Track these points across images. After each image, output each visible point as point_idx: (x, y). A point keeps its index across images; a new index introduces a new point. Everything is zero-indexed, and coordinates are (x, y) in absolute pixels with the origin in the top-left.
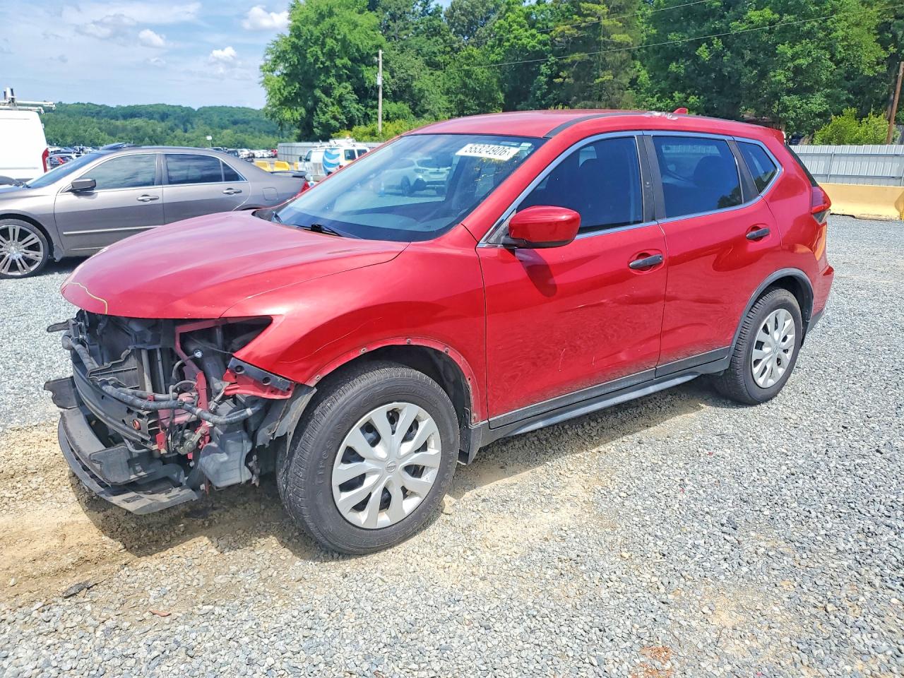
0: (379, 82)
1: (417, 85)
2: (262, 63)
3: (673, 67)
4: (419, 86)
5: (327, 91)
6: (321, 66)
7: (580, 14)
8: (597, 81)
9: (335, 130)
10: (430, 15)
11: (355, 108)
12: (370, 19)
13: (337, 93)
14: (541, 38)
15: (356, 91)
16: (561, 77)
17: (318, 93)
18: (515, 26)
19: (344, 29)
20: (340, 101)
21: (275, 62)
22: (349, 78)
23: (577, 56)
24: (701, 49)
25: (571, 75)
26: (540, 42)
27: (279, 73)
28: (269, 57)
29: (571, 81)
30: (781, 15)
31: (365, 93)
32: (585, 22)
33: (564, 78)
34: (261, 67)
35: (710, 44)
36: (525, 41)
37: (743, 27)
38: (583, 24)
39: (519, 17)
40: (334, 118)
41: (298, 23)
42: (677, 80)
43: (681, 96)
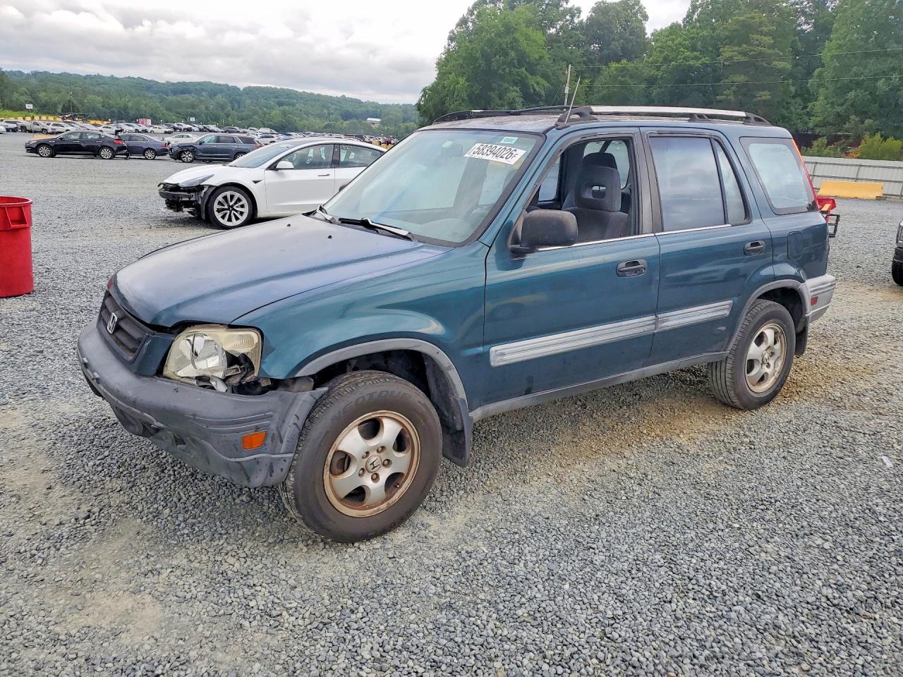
8: (755, 100)
16: (724, 95)
18: (682, 49)
23: (740, 79)
25: (732, 94)
26: (704, 65)
32: (754, 51)
33: (727, 96)
36: (691, 63)
38: (752, 52)
39: (684, 40)
42: (852, 105)
43: (857, 119)
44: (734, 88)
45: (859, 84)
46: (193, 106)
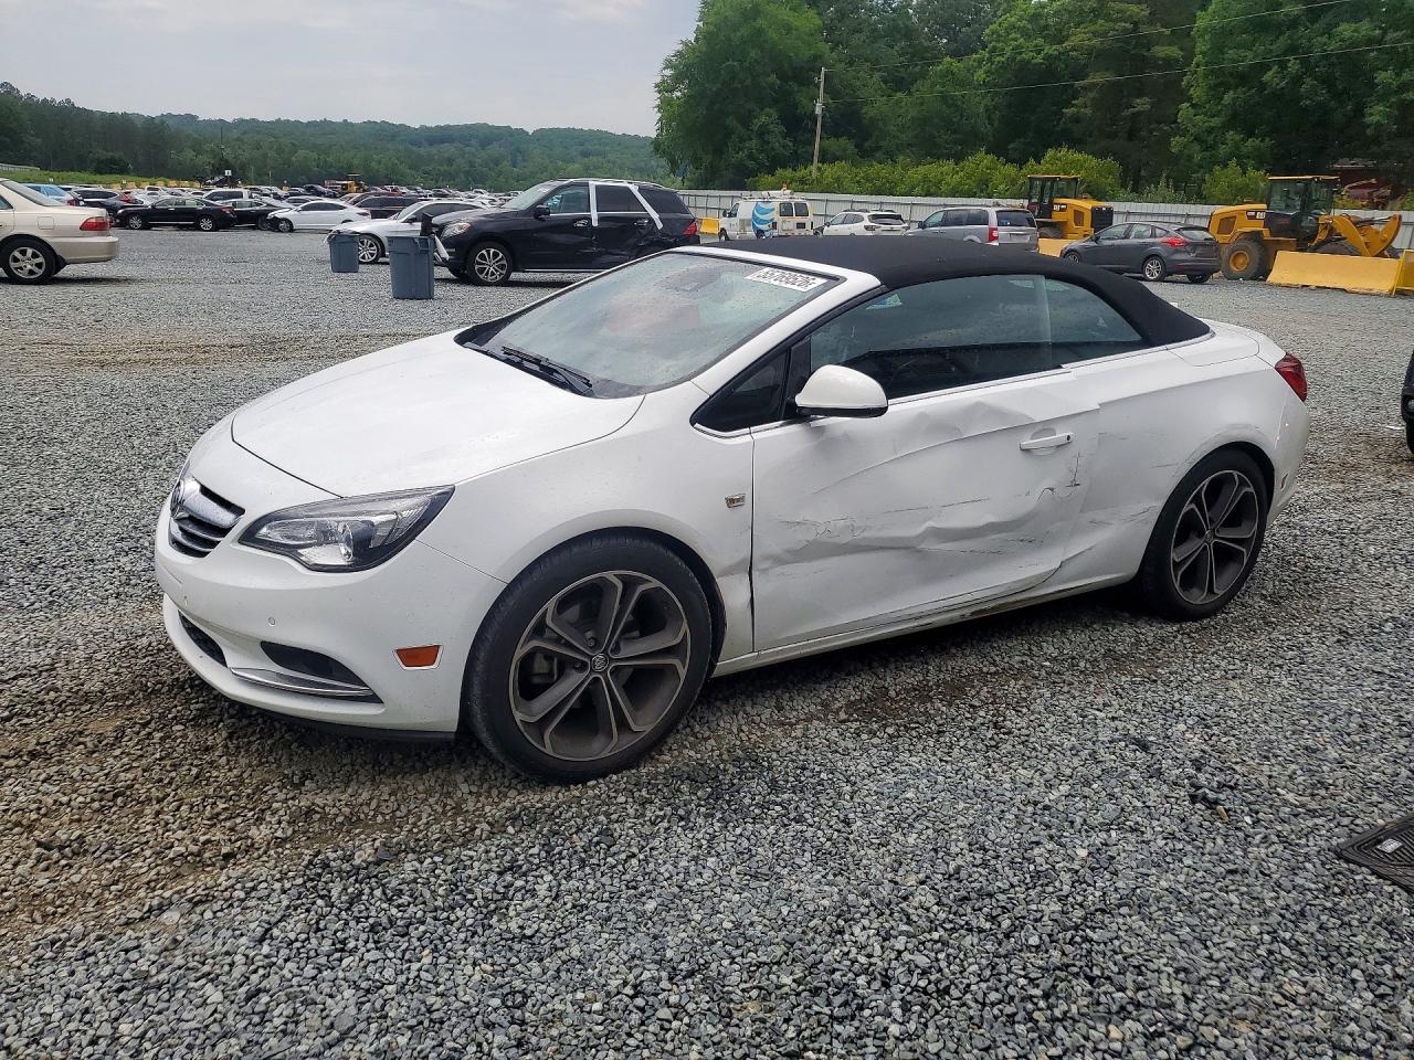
0: (818, 111)
1: (869, 112)
2: (658, 80)
3: (1228, 98)
4: (871, 114)
5: (746, 120)
6: (739, 86)
7: (1108, 18)
8: (1128, 112)
9: (753, 173)
10: (894, 10)
11: (779, 143)
12: (809, 20)
13: (757, 123)
14: (1050, 52)
15: (783, 119)
16: (1073, 106)
17: (731, 122)
18: (1014, 34)
19: (773, 35)
20: (762, 133)
21: (677, 78)
22: (775, 101)
23: (1097, 78)
24: (1270, 73)
25: (1089, 104)
26: (1048, 57)
27: (679, 94)
28: (668, 72)
29: (1088, 111)
30: (1385, 32)
31: (797, 124)
32: (1114, 29)
33: (1079, 107)
34: (657, 86)
35: (1283, 65)
36: (1026, 56)
37: (1333, 46)
38: (1112, 33)
39: (1021, 20)
40: (751, 156)
41: (712, 28)
42: (1234, 116)
43: (1237, 138)
44: (1091, 95)
45: (1241, 79)
46: (450, 161)
